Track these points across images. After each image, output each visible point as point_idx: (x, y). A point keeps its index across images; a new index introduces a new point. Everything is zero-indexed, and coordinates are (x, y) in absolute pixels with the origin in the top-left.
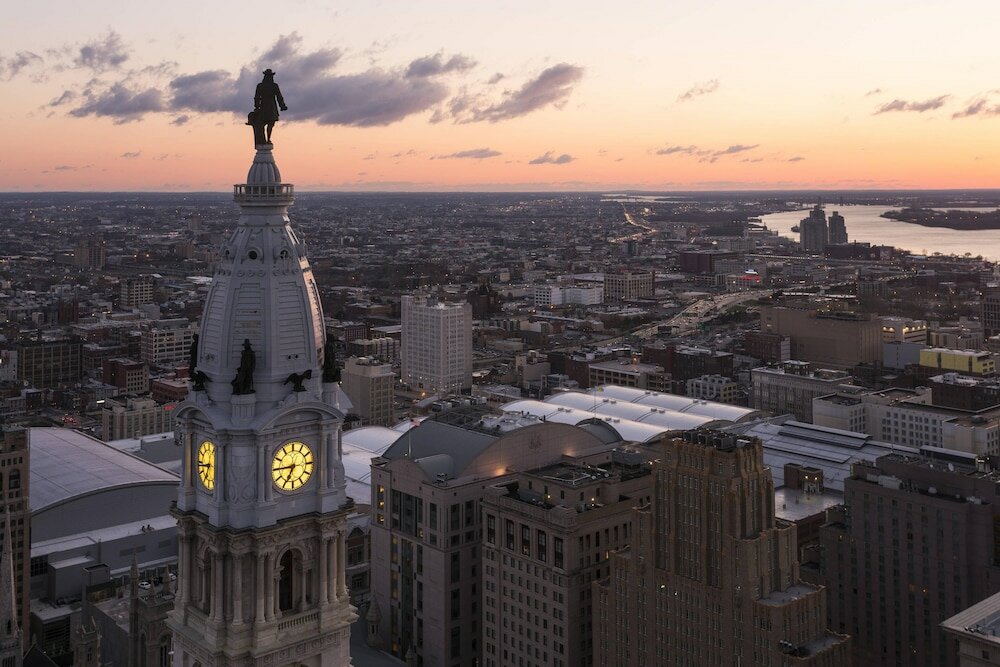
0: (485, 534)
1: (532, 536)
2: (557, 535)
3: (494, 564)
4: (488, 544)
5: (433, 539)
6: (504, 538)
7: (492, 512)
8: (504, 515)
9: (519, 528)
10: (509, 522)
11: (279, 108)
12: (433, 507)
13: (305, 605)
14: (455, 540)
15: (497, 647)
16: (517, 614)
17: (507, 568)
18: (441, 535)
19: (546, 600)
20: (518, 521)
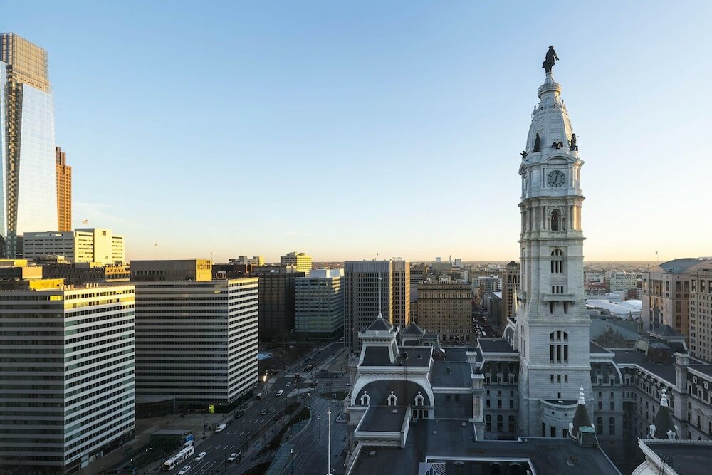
0: (690, 288)
3: (695, 300)
4: (692, 292)
5: (667, 295)
6: (700, 288)
7: (693, 278)
8: (699, 278)
9: (707, 282)
10: (702, 281)
11: (555, 60)
12: (667, 282)
13: (562, 230)
14: (678, 296)
15: (696, 334)
16: (706, 319)
17: (702, 301)
18: (670, 292)
20: (706, 279)
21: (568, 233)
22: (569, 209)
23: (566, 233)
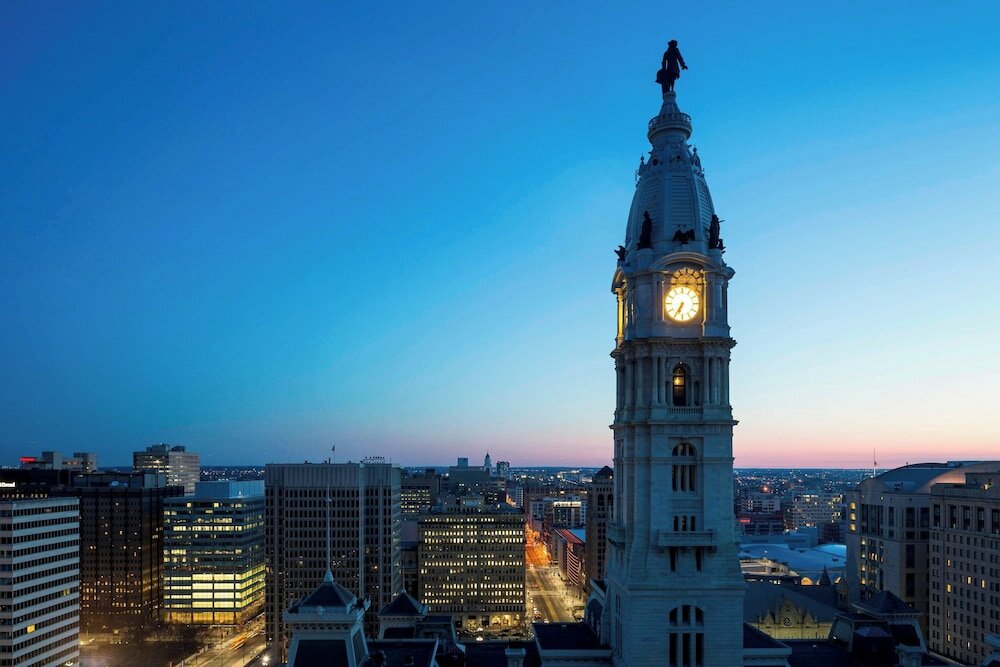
0: (932, 520)
1: (972, 515)
2: (994, 507)
3: (939, 543)
4: (934, 527)
5: (891, 533)
6: (948, 521)
7: (937, 502)
8: (947, 502)
9: (960, 510)
10: (953, 507)
11: (680, 68)
12: (891, 509)
13: (693, 405)
14: (910, 535)
17: (951, 545)
18: (896, 529)
19: (984, 564)
20: (959, 504)
21: (705, 411)
22: (707, 364)
23: (701, 411)
